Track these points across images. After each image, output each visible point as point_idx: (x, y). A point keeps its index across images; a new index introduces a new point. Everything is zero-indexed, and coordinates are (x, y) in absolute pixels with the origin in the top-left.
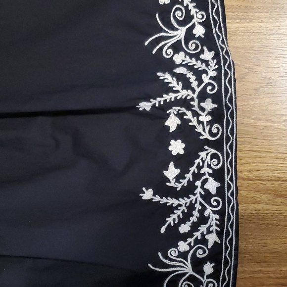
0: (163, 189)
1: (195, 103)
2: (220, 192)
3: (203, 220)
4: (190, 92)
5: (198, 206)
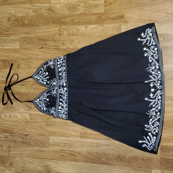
0: (149, 98)
1: (156, 82)
2: (161, 99)
3: (158, 104)
4: (155, 79)
5: (157, 102)
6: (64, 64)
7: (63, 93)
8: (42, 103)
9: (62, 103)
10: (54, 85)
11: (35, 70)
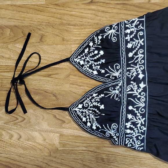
6: (141, 33)
7: (135, 93)
8: (87, 113)
9: (135, 115)
10: (115, 77)
11: (74, 47)
